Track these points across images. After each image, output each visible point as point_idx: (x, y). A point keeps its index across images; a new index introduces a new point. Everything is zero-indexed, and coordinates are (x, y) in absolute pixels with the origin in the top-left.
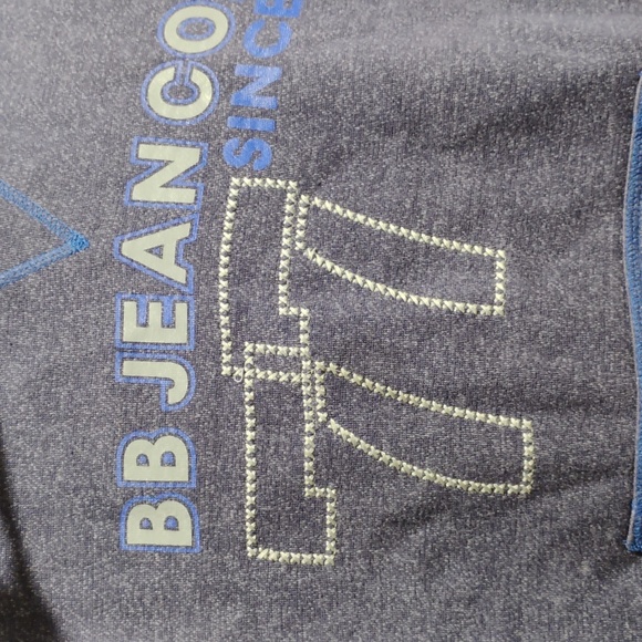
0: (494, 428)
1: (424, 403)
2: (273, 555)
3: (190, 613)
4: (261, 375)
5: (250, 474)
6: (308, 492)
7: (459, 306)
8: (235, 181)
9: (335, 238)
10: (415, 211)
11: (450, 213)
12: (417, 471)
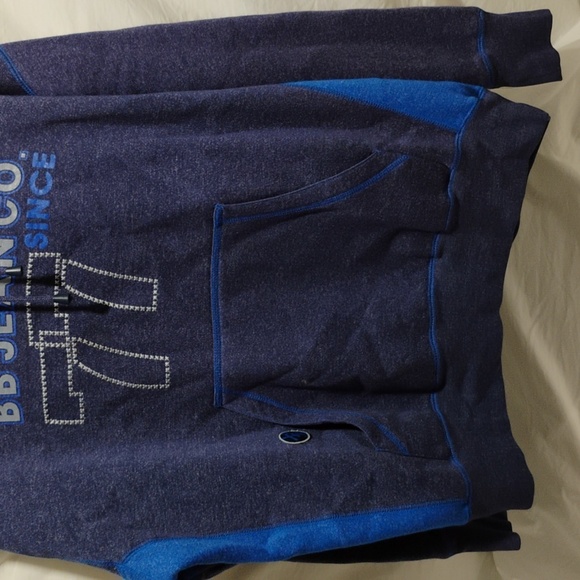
0: (153, 361)
1: (122, 352)
2: (57, 422)
3: (21, 449)
4: (47, 345)
5: (44, 389)
6: (70, 395)
7: (137, 308)
8: (31, 255)
9: (80, 279)
10: (116, 264)
11: (132, 264)
12: (119, 382)
